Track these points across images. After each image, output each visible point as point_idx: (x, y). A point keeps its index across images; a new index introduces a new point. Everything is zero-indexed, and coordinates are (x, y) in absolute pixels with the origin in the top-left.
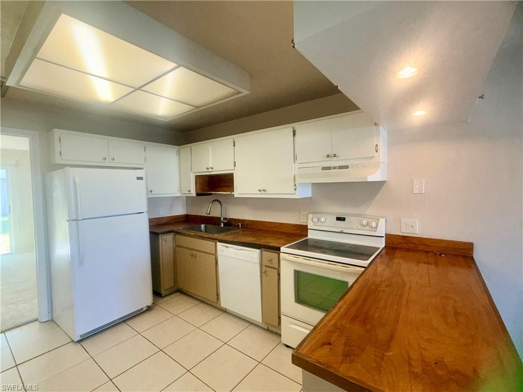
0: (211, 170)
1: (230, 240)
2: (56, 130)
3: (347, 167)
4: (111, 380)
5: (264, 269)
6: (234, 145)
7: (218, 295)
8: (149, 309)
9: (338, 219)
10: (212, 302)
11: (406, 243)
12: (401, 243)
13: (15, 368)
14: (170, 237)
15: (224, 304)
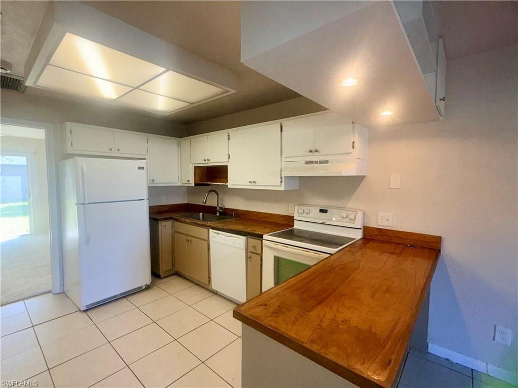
0: (207, 162)
1: (220, 227)
2: (68, 123)
3: (327, 162)
4: (109, 342)
5: (249, 254)
6: (229, 139)
7: (209, 278)
8: (148, 287)
9: (322, 211)
10: (204, 285)
11: (381, 235)
12: (377, 235)
13: (32, 328)
14: (169, 224)
15: (215, 286)
